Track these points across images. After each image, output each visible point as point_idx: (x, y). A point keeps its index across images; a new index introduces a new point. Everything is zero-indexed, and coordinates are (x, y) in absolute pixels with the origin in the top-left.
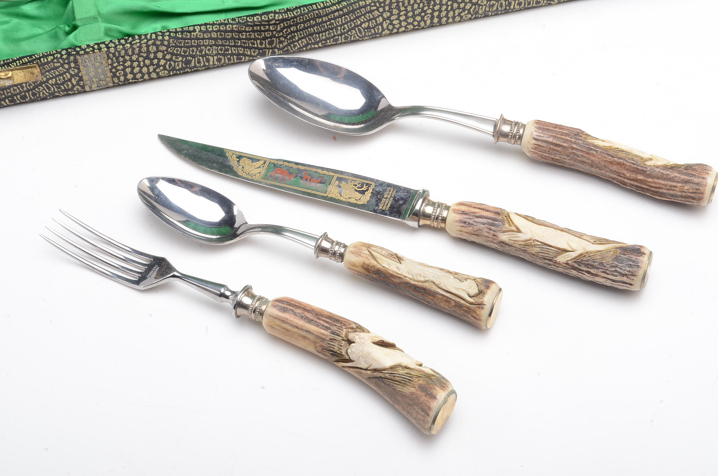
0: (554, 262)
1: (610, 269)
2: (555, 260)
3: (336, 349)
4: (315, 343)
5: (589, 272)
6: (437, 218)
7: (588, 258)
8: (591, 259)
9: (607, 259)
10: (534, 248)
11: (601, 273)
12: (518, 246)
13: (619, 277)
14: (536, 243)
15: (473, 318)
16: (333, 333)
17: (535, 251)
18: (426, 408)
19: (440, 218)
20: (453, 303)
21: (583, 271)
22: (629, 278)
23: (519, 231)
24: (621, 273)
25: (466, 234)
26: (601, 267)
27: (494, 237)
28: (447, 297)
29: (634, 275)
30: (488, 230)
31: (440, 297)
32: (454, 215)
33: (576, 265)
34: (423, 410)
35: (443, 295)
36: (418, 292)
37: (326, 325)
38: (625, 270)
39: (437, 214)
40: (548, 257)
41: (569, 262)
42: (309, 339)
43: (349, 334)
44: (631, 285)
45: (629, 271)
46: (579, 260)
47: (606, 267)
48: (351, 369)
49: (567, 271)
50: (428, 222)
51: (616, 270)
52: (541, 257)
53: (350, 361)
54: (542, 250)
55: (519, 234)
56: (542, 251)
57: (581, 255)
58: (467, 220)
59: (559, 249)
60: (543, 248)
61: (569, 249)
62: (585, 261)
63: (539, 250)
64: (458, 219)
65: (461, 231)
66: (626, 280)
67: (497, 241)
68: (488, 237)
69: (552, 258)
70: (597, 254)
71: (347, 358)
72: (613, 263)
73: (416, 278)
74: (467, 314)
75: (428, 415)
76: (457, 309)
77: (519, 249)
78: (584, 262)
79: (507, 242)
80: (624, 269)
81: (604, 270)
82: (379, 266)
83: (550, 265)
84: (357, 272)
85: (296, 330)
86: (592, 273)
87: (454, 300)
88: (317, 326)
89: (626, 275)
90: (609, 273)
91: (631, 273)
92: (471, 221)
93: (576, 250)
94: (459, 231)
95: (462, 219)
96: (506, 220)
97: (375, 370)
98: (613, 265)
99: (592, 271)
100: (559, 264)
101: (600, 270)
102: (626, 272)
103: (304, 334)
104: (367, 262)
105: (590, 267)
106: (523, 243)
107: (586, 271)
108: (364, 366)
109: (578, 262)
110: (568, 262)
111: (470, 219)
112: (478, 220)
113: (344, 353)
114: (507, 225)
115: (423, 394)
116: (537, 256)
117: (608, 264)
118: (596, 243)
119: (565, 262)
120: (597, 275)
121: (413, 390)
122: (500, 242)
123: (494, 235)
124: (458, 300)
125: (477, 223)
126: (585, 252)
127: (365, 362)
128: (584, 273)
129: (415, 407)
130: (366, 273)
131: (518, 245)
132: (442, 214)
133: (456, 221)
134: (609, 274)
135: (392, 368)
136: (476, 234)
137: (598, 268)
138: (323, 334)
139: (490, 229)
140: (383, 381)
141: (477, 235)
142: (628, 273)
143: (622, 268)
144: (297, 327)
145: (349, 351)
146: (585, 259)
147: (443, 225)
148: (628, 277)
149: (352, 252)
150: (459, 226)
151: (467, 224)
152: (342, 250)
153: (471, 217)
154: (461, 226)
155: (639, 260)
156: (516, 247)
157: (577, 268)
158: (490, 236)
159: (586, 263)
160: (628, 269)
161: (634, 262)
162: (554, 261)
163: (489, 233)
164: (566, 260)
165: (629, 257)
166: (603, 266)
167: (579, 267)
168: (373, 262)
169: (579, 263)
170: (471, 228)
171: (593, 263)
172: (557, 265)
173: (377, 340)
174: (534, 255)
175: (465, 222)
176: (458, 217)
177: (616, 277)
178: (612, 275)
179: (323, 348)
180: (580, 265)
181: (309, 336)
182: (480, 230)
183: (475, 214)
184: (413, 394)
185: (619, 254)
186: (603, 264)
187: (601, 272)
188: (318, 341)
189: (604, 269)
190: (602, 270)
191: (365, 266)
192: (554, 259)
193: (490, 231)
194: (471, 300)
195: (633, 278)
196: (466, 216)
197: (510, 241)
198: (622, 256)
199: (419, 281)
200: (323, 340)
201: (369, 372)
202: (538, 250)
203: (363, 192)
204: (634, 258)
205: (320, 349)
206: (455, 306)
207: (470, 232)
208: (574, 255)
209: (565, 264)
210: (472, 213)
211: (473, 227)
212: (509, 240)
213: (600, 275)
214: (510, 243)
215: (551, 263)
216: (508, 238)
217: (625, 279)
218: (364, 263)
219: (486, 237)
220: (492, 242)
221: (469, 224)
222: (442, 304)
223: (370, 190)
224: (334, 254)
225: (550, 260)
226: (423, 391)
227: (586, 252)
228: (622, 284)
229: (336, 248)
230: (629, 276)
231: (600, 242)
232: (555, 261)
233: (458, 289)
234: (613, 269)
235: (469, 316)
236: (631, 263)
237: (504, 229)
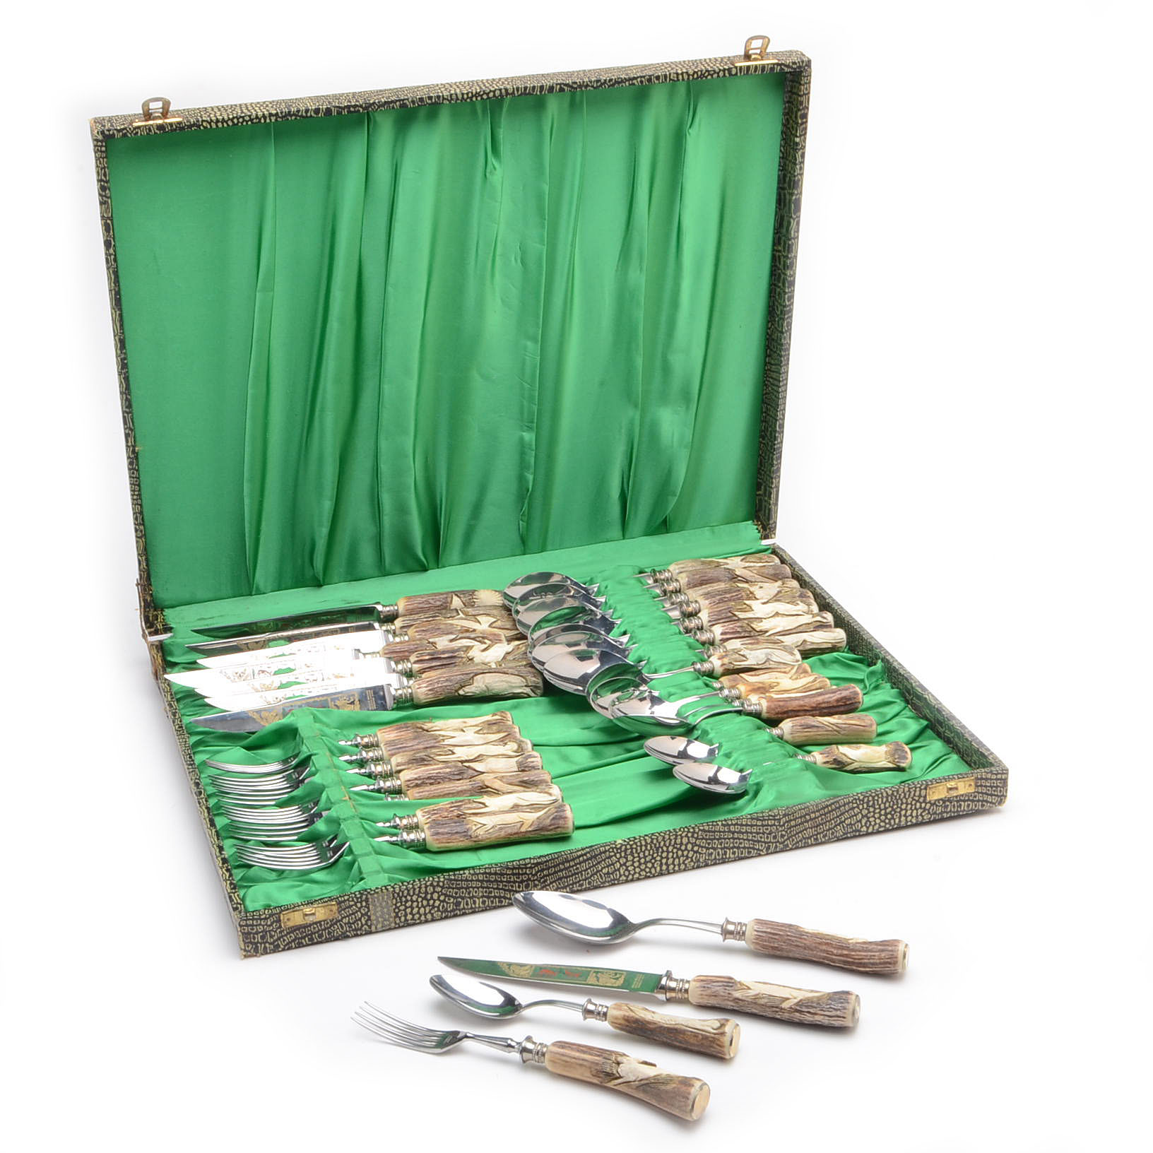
0: (780, 1009)
1: (826, 1007)
2: (780, 1007)
3: (608, 1070)
4: (590, 1068)
5: (809, 1012)
6: (681, 991)
8: (810, 1001)
9: (823, 1000)
10: (763, 1000)
11: (819, 1012)
12: (750, 1000)
13: (834, 1012)
14: (764, 996)
15: (717, 1047)
16: (604, 1058)
17: (764, 1002)
18: (686, 1095)
19: (683, 989)
20: (700, 1037)
21: (804, 1012)
22: (842, 1012)
23: (749, 988)
24: (835, 1009)
25: (706, 997)
26: (818, 1006)
27: (729, 996)
28: (694, 1032)
30: (723, 991)
31: (690, 1033)
32: (694, 983)
33: (798, 1008)
34: (683, 1097)
35: (692, 1032)
36: (671, 1033)
37: (599, 1054)
39: (681, 986)
40: (775, 1005)
41: (793, 1007)
42: (585, 1066)
43: (618, 1058)
44: (844, 1018)
46: (800, 1004)
47: (822, 1006)
48: (619, 1086)
49: (792, 1015)
50: (673, 995)
51: (831, 1008)
52: (769, 1006)
53: (620, 1077)
54: (769, 1001)
55: (749, 991)
57: (801, 1000)
58: (706, 985)
59: (783, 998)
60: (770, 999)
61: (791, 997)
64: (698, 985)
65: (701, 995)
66: (840, 1014)
67: (733, 999)
68: (725, 997)
69: (778, 1005)
70: (814, 999)
71: (618, 1075)
72: (828, 1003)
73: (668, 1022)
74: (712, 1044)
75: (688, 1099)
76: (704, 1041)
77: (751, 1002)
78: (804, 1005)
79: (740, 998)
80: (837, 1005)
81: (821, 1009)
82: (637, 1017)
83: (777, 1012)
84: (620, 1024)
85: (574, 1060)
86: (811, 1013)
87: (702, 1035)
88: (592, 1055)
89: (839, 1010)
91: (844, 1008)
92: (709, 986)
93: (797, 997)
95: (702, 985)
96: (738, 983)
97: (642, 1080)
99: (811, 1011)
100: (784, 1009)
101: (818, 1009)
102: (839, 1007)
103: (581, 1062)
104: (627, 1014)
105: (810, 1008)
106: (753, 998)
107: (807, 1012)
108: (632, 1078)
110: (791, 1007)
112: (714, 984)
113: (615, 1072)
114: (739, 986)
115: (683, 1086)
116: (766, 1006)
117: (825, 1004)
120: (816, 1014)
121: (674, 1085)
122: (735, 1000)
123: (729, 994)
124: (704, 1033)
125: (713, 987)
126: (804, 998)
127: (634, 1076)
128: (805, 1014)
129: (677, 1098)
130: (627, 1024)
133: (697, 987)
134: (825, 1011)
136: (713, 996)
137: (816, 1008)
138: (596, 1060)
139: (726, 989)
140: (649, 1086)
141: (715, 996)
142: (841, 1008)
143: (835, 1005)
144: (574, 1058)
145: (619, 1070)
146: (804, 1002)
147: (686, 996)
149: (614, 1009)
150: (700, 990)
151: (706, 989)
152: (605, 1010)
153: (707, 983)
155: (848, 999)
156: (748, 1001)
157: (799, 1011)
159: (806, 1005)
160: (840, 1005)
161: (845, 999)
163: (724, 993)
165: (840, 996)
166: (820, 1006)
167: (801, 1009)
168: (632, 1014)
169: (801, 1006)
170: (709, 992)
171: (811, 1005)
172: (784, 1012)
173: (641, 1061)
174: (763, 1005)
175: (704, 987)
176: (698, 984)
177: (831, 1013)
178: (828, 1011)
179: (598, 1071)
181: (585, 1063)
182: (717, 992)
183: (712, 981)
184: (674, 1088)
188: (593, 1065)
191: (626, 1018)
193: (726, 991)
194: (715, 1031)
195: (845, 1011)
196: (704, 983)
198: (833, 997)
199: (671, 1024)
200: (597, 1064)
202: (766, 1000)
203: (617, 979)
204: (844, 997)
205: (594, 1072)
206: (702, 1039)
207: (709, 994)
208: (796, 1001)
209: (789, 1008)
210: (709, 980)
211: (711, 990)
212: (741, 996)
214: (744, 998)
215: (778, 1010)
217: (838, 1013)
218: (624, 1016)
219: (723, 997)
220: (728, 1000)
221: (708, 988)
222: (692, 1041)
223: (623, 977)
224: (599, 1013)
225: (777, 1007)
226: (683, 1084)
228: (836, 1019)
229: (600, 1009)
234: (828, 1006)
235: (715, 1045)
236: (842, 1001)
237: (736, 988)
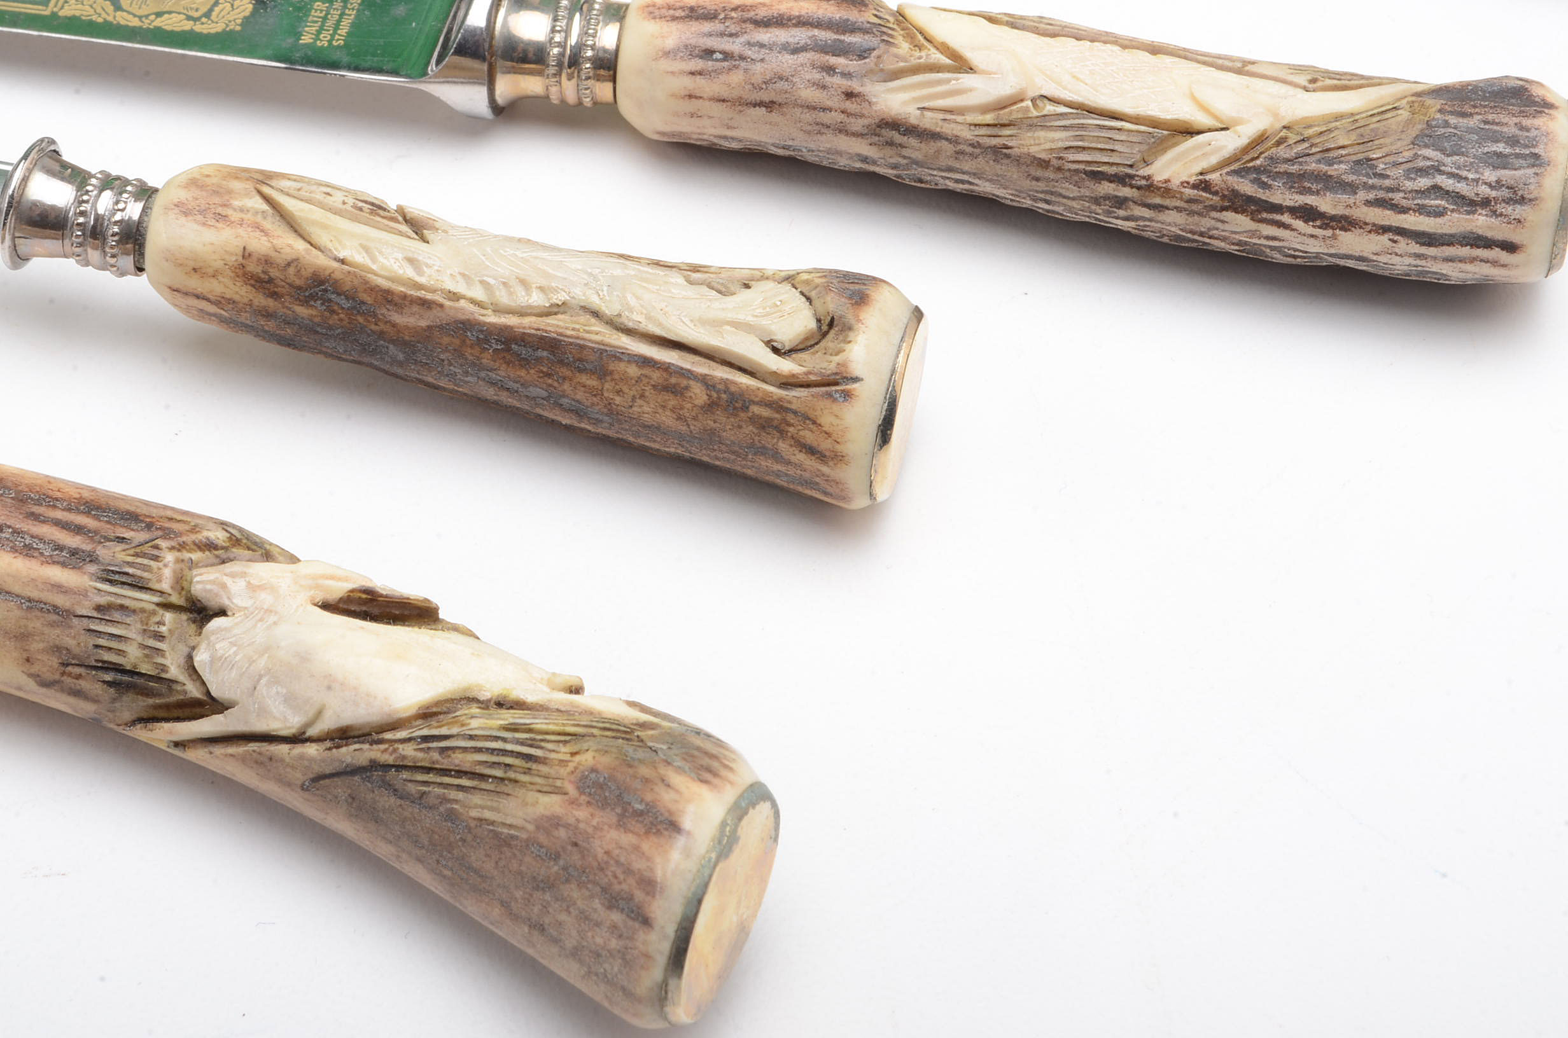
0: (1139, 188)
1: (1409, 185)
2: (1144, 178)
3: (132, 655)
4: (22, 637)
5: (1308, 214)
6: (575, 61)
7: (1300, 148)
8: (1314, 150)
9: (1387, 141)
10: (1041, 134)
11: (1365, 209)
12: (966, 134)
13: (1455, 215)
14: (1050, 108)
15: (801, 457)
16: (110, 576)
17: (1048, 146)
18: (628, 885)
19: (589, 53)
20: (699, 394)
21: (1278, 209)
22: (1501, 215)
23: (961, 64)
24: (1463, 197)
25: (717, 109)
26: (1365, 179)
27: (850, 106)
28: (666, 368)
29: (1522, 200)
30: (817, 76)
31: (633, 371)
32: (652, 28)
33: (1246, 187)
34: (614, 901)
35: (646, 362)
36: (524, 363)
37: (73, 541)
38: (1477, 181)
39: (573, 40)
40: (1112, 164)
41: (1214, 177)
43: (195, 572)
44: (1510, 247)
45: (1498, 185)
46: (1258, 162)
47: (1388, 177)
48: (219, 750)
49: (1205, 223)
50: (531, 85)
51: (1436, 189)
52: (1077, 171)
53: (210, 705)
54: (1081, 138)
55: (966, 80)
56: (1080, 144)
57: (1260, 140)
58: (713, 44)
59: (1155, 123)
60: (1082, 127)
61: (1201, 119)
62: (1287, 161)
63: (1067, 139)
64: (670, 43)
65: (690, 96)
66: (1490, 228)
67: (866, 122)
68: (824, 109)
69: (1131, 166)
70: (1336, 128)
71: (193, 691)
72: (1416, 156)
73: (503, 298)
74: (769, 440)
75: (646, 922)
76: (721, 421)
77: (972, 145)
78: (1282, 168)
79: (913, 121)
80: (1471, 176)
81: (1381, 194)
82: (320, 261)
83: (1121, 202)
84: (217, 303)
86: (1322, 215)
87: (704, 380)
88: (28, 551)
89: (1486, 202)
90: (1404, 203)
91: (1505, 193)
92: (735, 46)
93: (1238, 122)
94: (683, 98)
95: (693, 41)
96: (895, 27)
97: (343, 735)
98: (1421, 163)
99: (1326, 203)
100: (1166, 191)
101: (1362, 195)
102: (1484, 190)
104: (259, 244)
105: (1314, 187)
106: (989, 118)
107: (1295, 211)
108: (284, 721)
109: (1256, 169)
110: (1208, 177)
111: (731, 35)
112: (765, 36)
113: (175, 671)
114: (904, 47)
115: (608, 817)
116: (1059, 169)
117: (1396, 165)
118: (1319, 84)
119: (1192, 180)
120: (1346, 223)
121: (549, 804)
122: (879, 126)
123: (850, 95)
124: (721, 373)
125: (763, 50)
126: (1278, 126)
128: (1286, 218)
129: (572, 891)
130: (261, 300)
131: (965, 128)
132: (594, 36)
133: (667, 54)
134: (1404, 210)
135: (427, 714)
136: (766, 99)
137: (1352, 188)
138: (59, 588)
139: (830, 70)
140: (388, 786)
141: (770, 105)
142: (1494, 194)
143: (1464, 173)
145: (201, 658)
146: (1282, 152)
147: (603, 91)
148: (1494, 213)
149: (185, 210)
150: (682, 72)
151: (717, 60)
152: (133, 210)
153: (733, 28)
154: (692, 73)
155: (1533, 133)
156: (954, 140)
157: (1250, 199)
158: (829, 103)
159: (1294, 168)
160: (1490, 175)
161: (1513, 141)
162: (1144, 182)
163: (824, 87)
164: (1198, 169)
165: (1486, 122)
166: (1375, 175)
167: (1261, 194)
168: (291, 245)
169: (1258, 174)
170: (736, 77)
171: (1323, 167)
172: (1158, 200)
174: (1044, 164)
175: (708, 53)
176: (674, 35)
177: (1439, 220)
178: (1421, 210)
179: (69, 661)
180: (1265, 186)
182: (781, 78)
183: (751, 14)
184: (552, 823)
185: (1438, 116)
186: (1374, 167)
187: (1368, 203)
188: (36, 624)
189: (1381, 188)
190: (1371, 196)
191: (252, 268)
192: (1141, 172)
193: (828, 80)
194: (785, 366)
195: (1518, 211)
196: (707, 27)
197: (928, 114)
198: (1453, 120)
199: (521, 313)
200: (64, 615)
201: (312, 750)
202: (1061, 138)
204: (1509, 123)
205: (49, 665)
206: (711, 406)
207: (735, 94)
208: (1229, 143)
209: (1195, 186)
210: (735, 9)
211: (746, 70)
212: (919, 109)
213: (1362, 217)
214: (929, 121)
215: (1125, 192)
216: (915, 100)
217: (1480, 222)
218: (246, 254)
219: (815, 108)
220: (842, 130)
221: (727, 56)
222: (646, 410)
224: (96, 233)
225: (1121, 179)
226: (604, 804)
227: (1284, 123)
228: (1465, 251)
229: (105, 202)
230: (1500, 208)
231: (1335, 82)
232: (1148, 178)
233: (717, 324)
234: (1423, 182)
235: (783, 447)
236: (1500, 147)
237: (890, 65)
